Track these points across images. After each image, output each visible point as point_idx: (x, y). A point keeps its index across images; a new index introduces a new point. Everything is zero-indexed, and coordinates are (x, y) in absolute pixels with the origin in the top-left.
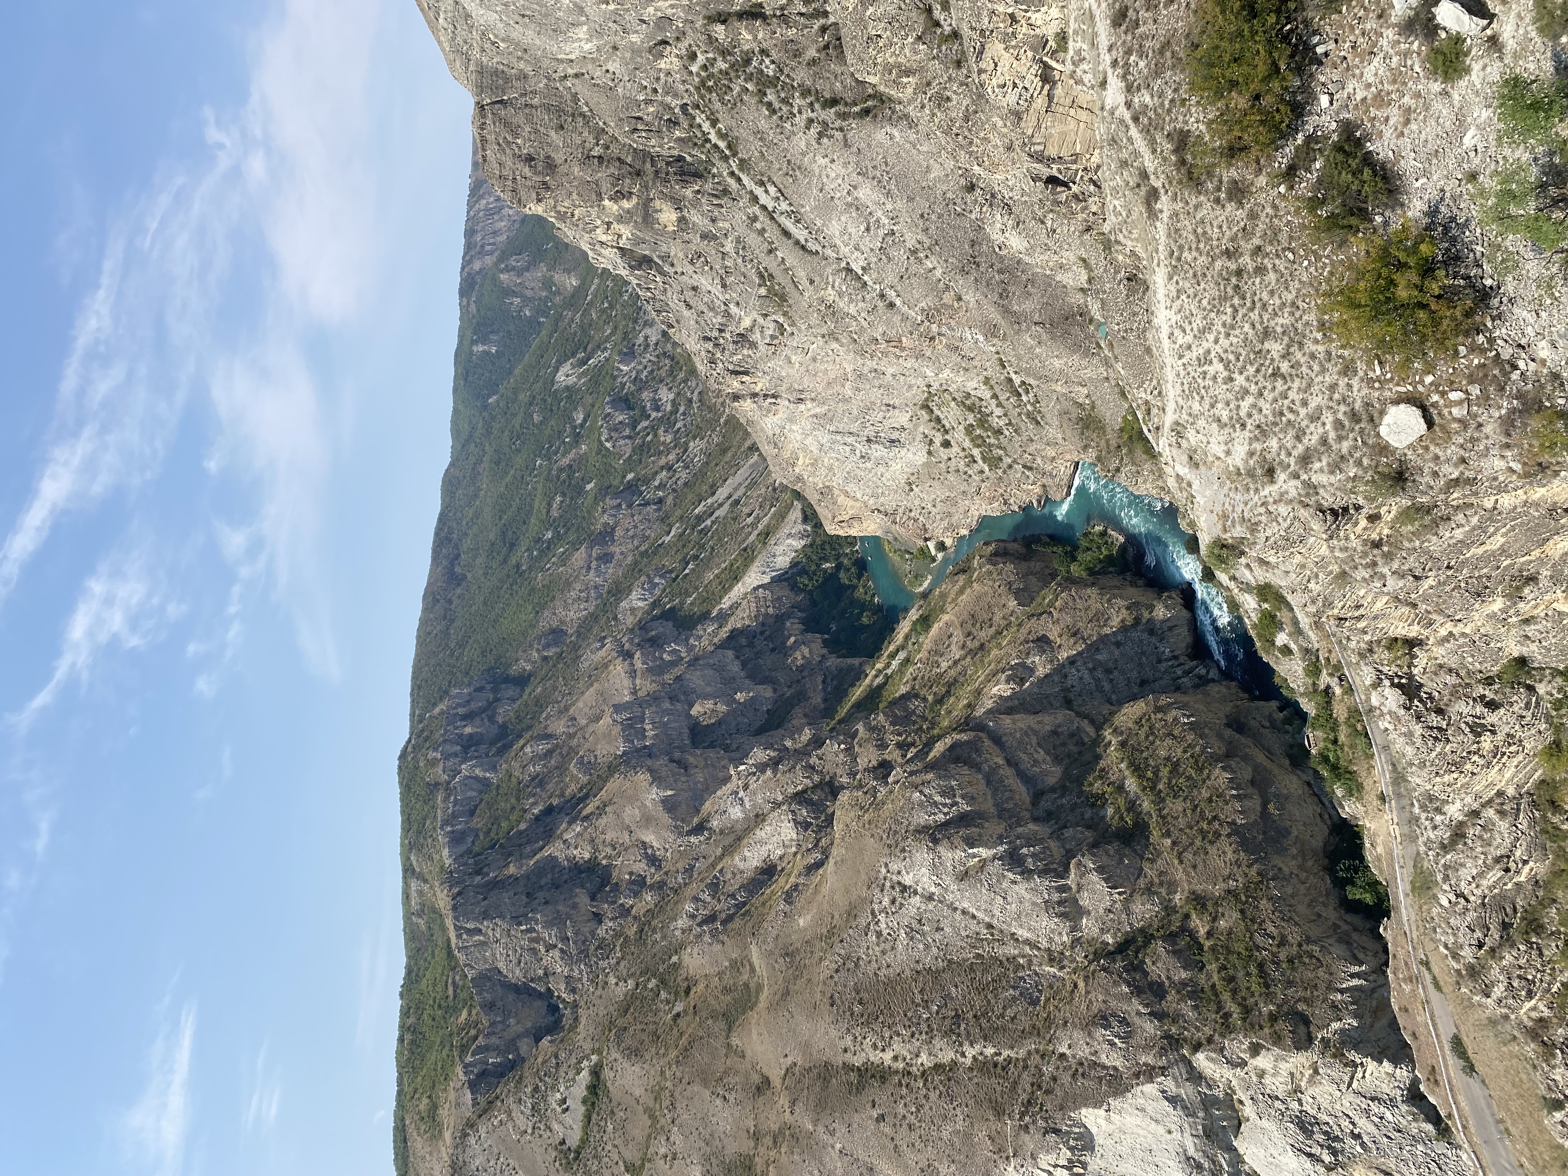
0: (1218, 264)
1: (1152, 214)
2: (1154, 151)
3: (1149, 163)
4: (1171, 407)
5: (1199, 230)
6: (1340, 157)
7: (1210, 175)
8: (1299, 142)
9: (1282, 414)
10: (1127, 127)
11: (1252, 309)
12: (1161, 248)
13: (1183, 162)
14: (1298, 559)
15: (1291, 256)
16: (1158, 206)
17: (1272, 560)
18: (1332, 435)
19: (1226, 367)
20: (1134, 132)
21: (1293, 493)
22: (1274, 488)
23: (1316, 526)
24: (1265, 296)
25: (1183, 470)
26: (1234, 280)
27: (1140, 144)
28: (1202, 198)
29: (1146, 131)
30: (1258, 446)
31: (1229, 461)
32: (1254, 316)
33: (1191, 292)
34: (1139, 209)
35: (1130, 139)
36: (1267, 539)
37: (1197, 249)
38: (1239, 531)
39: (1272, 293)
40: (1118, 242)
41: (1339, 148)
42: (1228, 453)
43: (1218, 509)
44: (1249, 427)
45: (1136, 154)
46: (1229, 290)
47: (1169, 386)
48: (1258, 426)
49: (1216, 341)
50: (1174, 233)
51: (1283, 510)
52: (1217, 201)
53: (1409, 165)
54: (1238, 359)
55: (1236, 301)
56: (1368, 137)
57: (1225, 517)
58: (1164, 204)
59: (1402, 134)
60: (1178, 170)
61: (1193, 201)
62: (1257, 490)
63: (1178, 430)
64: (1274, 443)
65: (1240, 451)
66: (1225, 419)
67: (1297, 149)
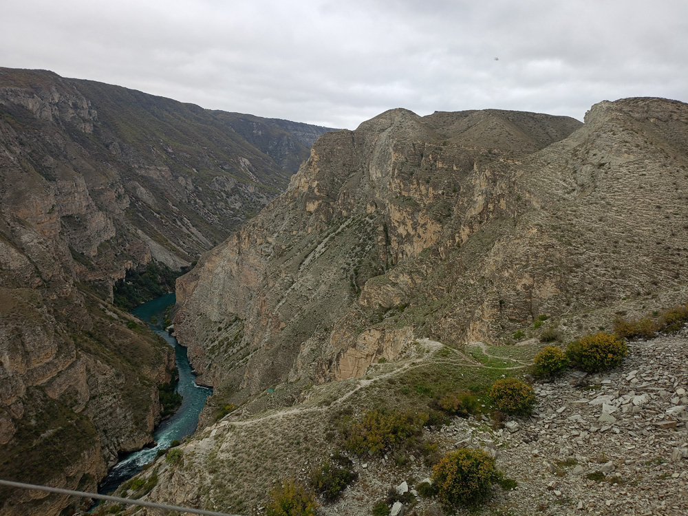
0: (302, 434)
1: (320, 405)
2: (344, 401)
3: (339, 401)
4: (241, 423)
5: (315, 425)
6: (344, 475)
7: (336, 425)
8: (350, 459)
9: (240, 472)
10: (352, 390)
11: (284, 451)
12: (307, 410)
13: (340, 414)
14: (174, 491)
15: (306, 463)
16: (324, 406)
17: (173, 479)
18: (232, 495)
19: (260, 445)
20: (352, 392)
21: (205, 483)
22: (207, 474)
23: (190, 496)
24: (289, 456)
25: (213, 434)
26: (296, 441)
27: (347, 395)
28: (328, 423)
29: (351, 398)
30: (226, 464)
31: (219, 453)
32: (282, 452)
33: (290, 425)
34: (322, 398)
35: (349, 391)
36: (183, 476)
37: (308, 425)
38: (186, 462)
39: (291, 458)
40: (309, 392)
41: (348, 474)
42: (222, 452)
43: (197, 451)
44: (234, 458)
45: (343, 395)
46: (291, 441)
47: (250, 422)
48: (234, 462)
49: (271, 439)
50: (313, 414)
51: (197, 481)
52: (326, 430)
53: (343, 503)
54: (263, 449)
55: (287, 444)
56: (352, 485)
57: (193, 454)
58: (325, 408)
59: (353, 498)
60: (337, 412)
61: (326, 420)
62: (206, 467)
63: (232, 428)
64: (227, 470)
65: (223, 456)
66: (237, 447)
67: (347, 458)
